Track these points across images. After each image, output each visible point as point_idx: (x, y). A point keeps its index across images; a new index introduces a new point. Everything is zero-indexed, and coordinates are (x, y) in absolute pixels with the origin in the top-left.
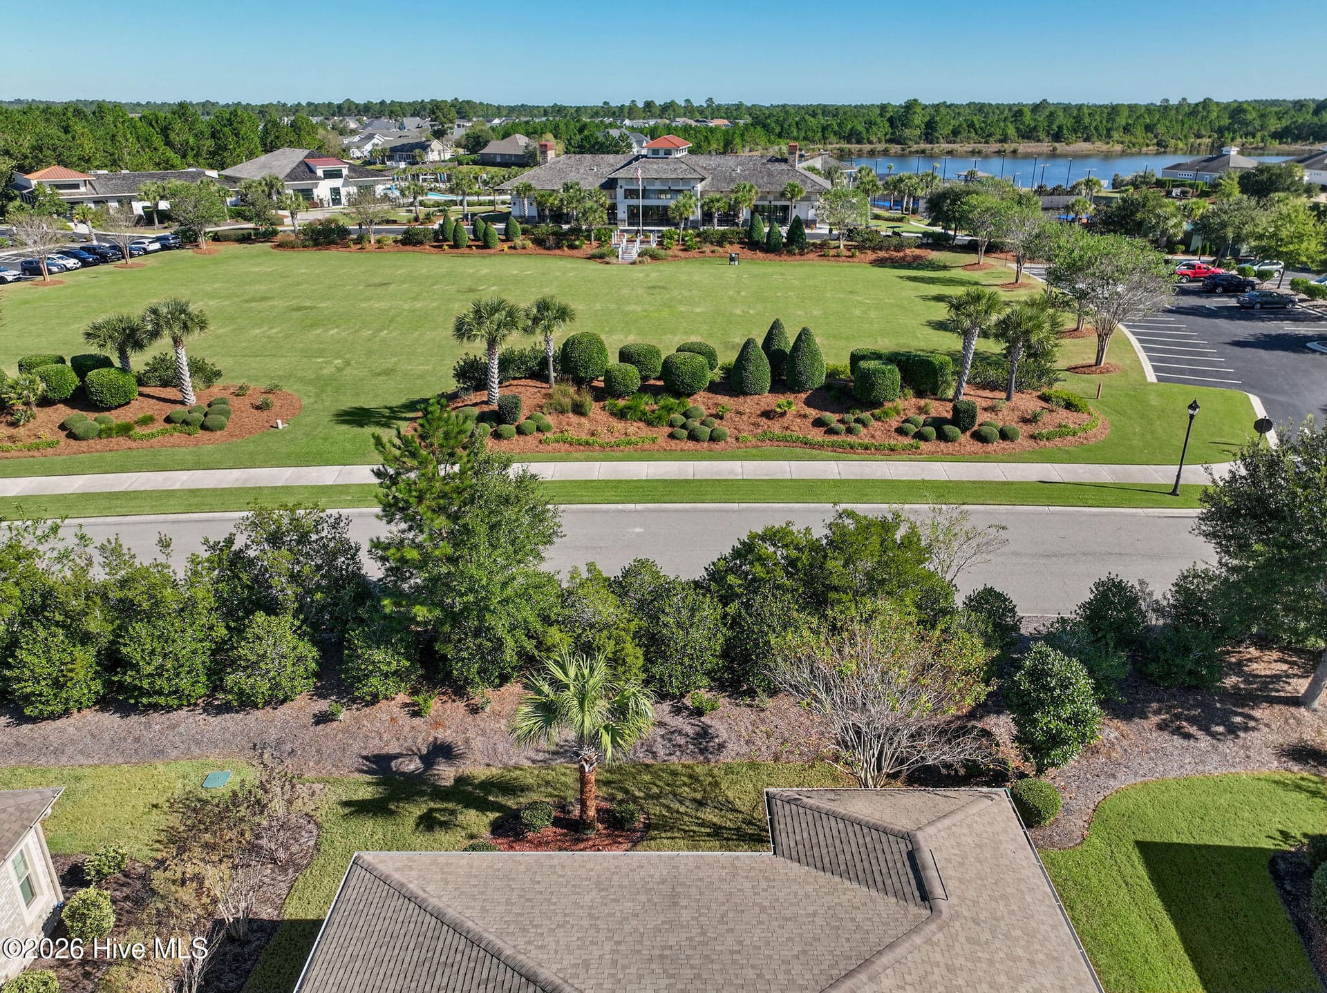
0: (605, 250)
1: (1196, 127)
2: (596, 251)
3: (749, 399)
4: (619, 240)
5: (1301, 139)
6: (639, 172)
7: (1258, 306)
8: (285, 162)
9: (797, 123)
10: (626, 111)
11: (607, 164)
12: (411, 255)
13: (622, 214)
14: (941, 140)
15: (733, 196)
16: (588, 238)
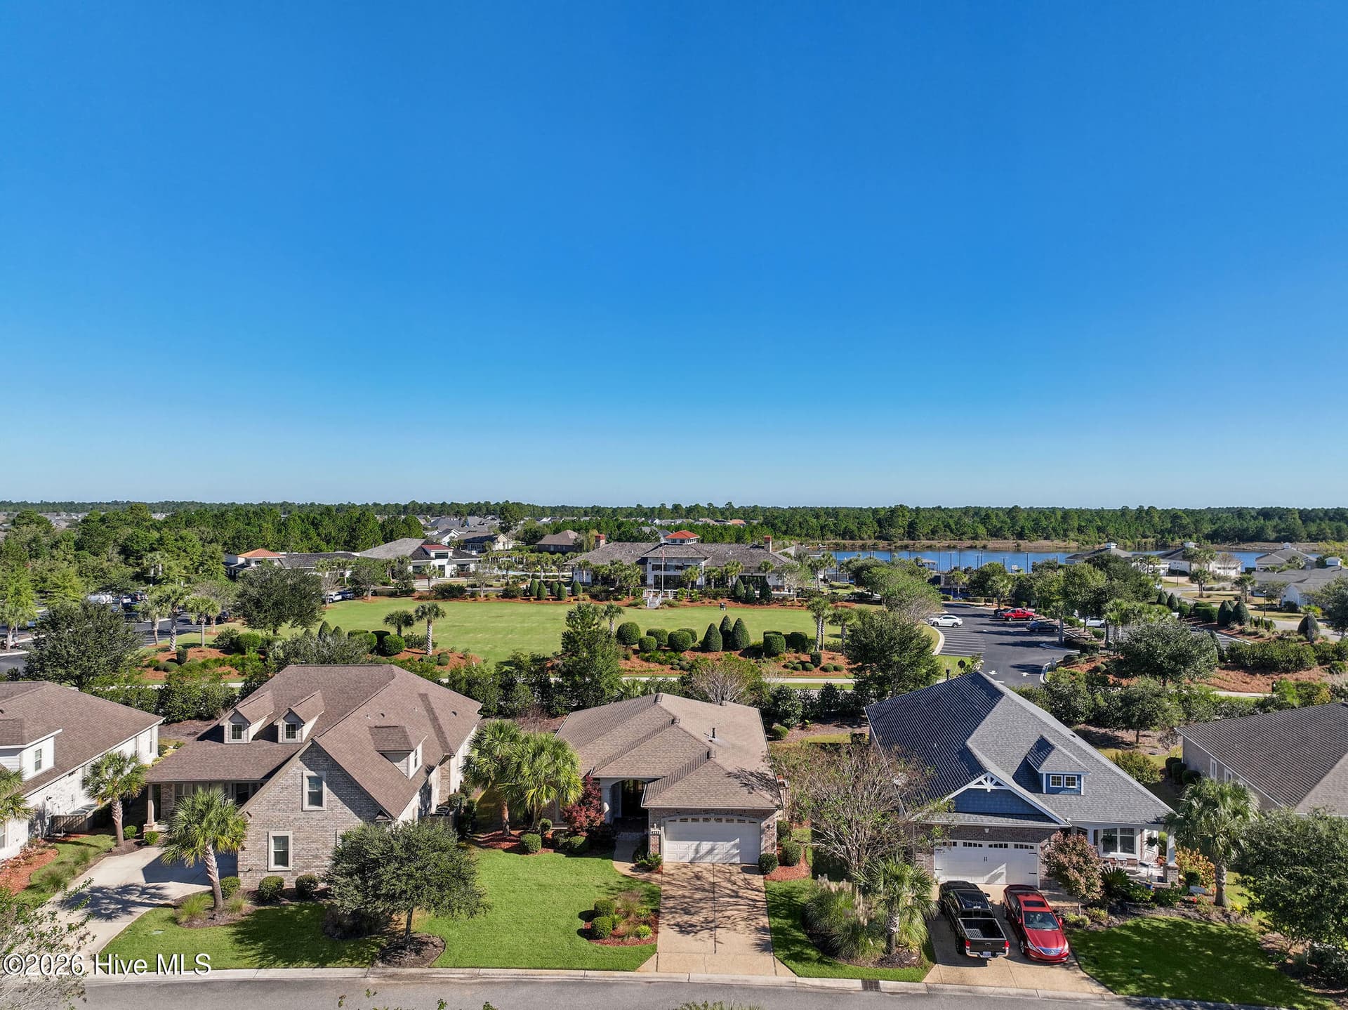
0: (638, 600)
1: (1141, 529)
2: (632, 602)
3: (711, 653)
4: (648, 595)
5: (1229, 540)
6: (663, 553)
7: (1037, 630)
8: (407, 547)
9: (800, 523)
10: (656, 512)
11: (642, 549)
12: (508, 604)
13: (650, 581)
14: (922, 537)
15: (724, 568)
16: (627, 594)
